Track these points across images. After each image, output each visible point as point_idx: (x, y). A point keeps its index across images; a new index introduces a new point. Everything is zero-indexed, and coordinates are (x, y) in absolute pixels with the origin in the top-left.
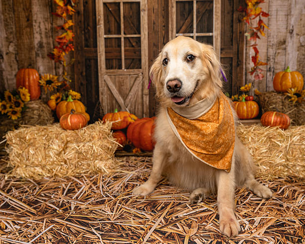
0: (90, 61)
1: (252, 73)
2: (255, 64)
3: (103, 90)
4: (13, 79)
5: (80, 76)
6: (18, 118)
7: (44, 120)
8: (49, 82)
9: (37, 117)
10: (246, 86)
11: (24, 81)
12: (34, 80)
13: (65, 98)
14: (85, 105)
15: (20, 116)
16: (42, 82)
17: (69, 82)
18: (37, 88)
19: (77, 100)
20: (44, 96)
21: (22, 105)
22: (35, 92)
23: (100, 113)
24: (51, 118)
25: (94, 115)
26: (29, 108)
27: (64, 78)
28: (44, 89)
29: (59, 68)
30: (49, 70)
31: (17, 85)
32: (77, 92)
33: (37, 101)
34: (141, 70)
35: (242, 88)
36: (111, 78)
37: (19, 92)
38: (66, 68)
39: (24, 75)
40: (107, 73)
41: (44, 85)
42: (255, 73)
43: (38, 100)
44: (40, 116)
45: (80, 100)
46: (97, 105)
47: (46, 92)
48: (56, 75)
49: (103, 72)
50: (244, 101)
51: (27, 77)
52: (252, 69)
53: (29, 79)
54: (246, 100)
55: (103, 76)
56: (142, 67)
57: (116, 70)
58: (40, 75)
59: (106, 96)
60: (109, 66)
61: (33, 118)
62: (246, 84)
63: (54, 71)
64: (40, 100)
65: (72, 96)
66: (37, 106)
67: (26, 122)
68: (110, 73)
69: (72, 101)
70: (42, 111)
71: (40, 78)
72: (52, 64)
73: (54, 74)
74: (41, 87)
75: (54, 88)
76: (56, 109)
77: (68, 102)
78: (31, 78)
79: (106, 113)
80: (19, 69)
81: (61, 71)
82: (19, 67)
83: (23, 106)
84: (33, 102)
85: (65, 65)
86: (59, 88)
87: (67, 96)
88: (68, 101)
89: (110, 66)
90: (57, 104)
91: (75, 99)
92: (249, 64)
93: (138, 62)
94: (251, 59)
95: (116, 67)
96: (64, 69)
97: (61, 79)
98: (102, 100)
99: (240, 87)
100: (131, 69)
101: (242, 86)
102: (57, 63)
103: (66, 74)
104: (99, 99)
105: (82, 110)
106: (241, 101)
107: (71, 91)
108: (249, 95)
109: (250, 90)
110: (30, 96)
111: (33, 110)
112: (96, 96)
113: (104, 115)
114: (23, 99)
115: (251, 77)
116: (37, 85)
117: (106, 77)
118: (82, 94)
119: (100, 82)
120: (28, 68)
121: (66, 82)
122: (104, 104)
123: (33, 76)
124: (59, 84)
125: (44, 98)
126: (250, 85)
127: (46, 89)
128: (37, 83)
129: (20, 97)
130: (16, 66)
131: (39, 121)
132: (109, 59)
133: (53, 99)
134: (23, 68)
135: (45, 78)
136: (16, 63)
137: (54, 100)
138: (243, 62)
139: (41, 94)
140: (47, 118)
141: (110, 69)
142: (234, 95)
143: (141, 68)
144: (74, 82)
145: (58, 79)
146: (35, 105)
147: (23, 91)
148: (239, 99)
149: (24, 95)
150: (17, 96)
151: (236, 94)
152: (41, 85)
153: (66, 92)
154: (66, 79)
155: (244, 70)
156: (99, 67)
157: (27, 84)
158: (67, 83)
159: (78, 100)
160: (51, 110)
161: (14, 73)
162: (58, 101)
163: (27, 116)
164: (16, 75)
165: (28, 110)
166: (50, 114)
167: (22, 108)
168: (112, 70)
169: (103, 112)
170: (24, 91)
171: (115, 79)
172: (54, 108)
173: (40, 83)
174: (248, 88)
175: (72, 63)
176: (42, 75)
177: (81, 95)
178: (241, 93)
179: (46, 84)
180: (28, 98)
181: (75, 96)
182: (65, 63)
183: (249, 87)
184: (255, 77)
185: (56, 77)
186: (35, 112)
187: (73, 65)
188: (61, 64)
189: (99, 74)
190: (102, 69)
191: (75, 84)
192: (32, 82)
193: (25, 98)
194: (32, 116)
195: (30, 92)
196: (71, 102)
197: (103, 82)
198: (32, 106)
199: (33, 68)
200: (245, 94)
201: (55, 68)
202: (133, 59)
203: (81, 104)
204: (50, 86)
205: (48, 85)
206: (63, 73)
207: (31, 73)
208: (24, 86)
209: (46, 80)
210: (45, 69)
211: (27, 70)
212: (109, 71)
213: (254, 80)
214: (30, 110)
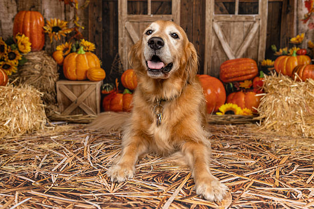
0: (108, 4)
1: (305, 21)
2: (309, 9)
3: (124, 40)
4: (10, 24)
5: (96, 22)
6: (13, 73)
7: (46, 76)
8: (56, 29)
9: (39, 72)
10: (298, 36)
11: (24, 27)
12: (37, 26)
13: (75, 49)
14: (100, 59)
15: (15, 72)
16: (48, 29)
17: (82, 28)
18: (41, 36)
19: (90, 52)
20: (48, 46)
21: (19, 57)
22: (38, 41)
23: (118, 69)
24: (56, 75)
25: (111, 72)
26: (29, 61)
27: (75, 25)
28: (49, 37)
29: (69, 11)
30: (57, 14)
31: (14, 31)
32: (92, 42)
33: (40, 53)
34: (171, 16)
35: (293, 40)
36: (134, 25)
37: (17, 40)
38: (79, 12)
39: (24, 19)
40: (129, 19)
41: (49, 32)
42: (309, 21)
43: (41, 51)
44: (42, 71)
45: (94, 52)
46: (115, 59)
47: (51, 42)
48: (66, 20)
49: (123, 18)
50: (295, 55)
51: (29, 21)
52: (305, 16)
53: (31, 24)
54: (298, 54)
55: (123, 23)
56: (173, 12)
57: (141, 15)
58: (45, 20)
59: (127, 48)
60: (132, 10)
61: (33, 74)
62: (297, 34)
63: (63, 15)
64: (44, 51)
65: (85, 47)
66: (40, 59)
67: (25, 79)
68: (132, 18)
69: (83, 53)
70: (45, 65)
71: (46, 23)
72: (61, 7)
73: (63, 19)
74: (45, 35)
75: (61, 36)
76: (63, 62)
77: (79, 55)
78: (34, 22)
79: (127, 69)
80: (18, 11)
81: (71, 15)
82: (19, 9)
83: (21, 59)
84: (34, 53)
85: (77, 7)
86: (68, 36)
87: (78, 47)
88: (79, 52)
89: (134, 10)
90: (65, 57)
91: (88, 51)
92: (302, 10)
93: (168, 6)
94: (304, 4)
95: (140, 12)
96: (75, 13)
97: (71, 26)
98: (122, 52)
99: (290, 38)
100: (159, 14)
101: (293, 37)
102: (68, 6)
103: (78, 19)
104: (118, 52)
105: (96, 64)
106: (291, 56)
107: (83, 40)
108: (301, 48)
109: (302, 42)
110: (31, 46)
111: (34, 64)
112: (115, 48)
113: (123, 71)
114: (21, 50)
115: (305, 26)
116: (41, 33)
117: (127, 24)
118: (97, 44)
119: (120, 29)
120: (30, 10)
121: (77, 29)
122: (124, 57)
123: (37, 21)
124: (69, 32)
125: (48, 49)
126: (303, 35)
127: (51, 37)
128: (40, 30)
129: (17, 47)
130: (15, 8)
131: (41, 77)
132: (132, 2)
133: (59, 51)
134: (23, 10)
135: (51, 23)
136: (15, 4)
137: (61, 52)
138: (293, 9)
139: (45, 44)
140: (50, 74)
141: (132, 14)
142: (282, 48)
143: (171, 14)
144: (88, 29)
145: (67, 26)
146: (36, 57)
147: (22, 40)
148: (289, 52)
149: (22, 44)
150: (13, 45)
151: (284, 47)
152: (46, 32)
153: (77, 42)
154: (78, 25)
155: (295, 17)
156: (119, 11)
157: (28, 30)
158: (79, 31)
159: (92, 52)
160: (56, 64)
161: (11, 16)
162: (67, 53)
163: (26, 71)
164: (13, 19)
165: (27, 63)
166: (54, 69)
167: (19, 61)
168: (135, 16)
169: (123, 68)
170: (24, 39)
171: (139, 26)
172: (60, 62)
173: (45, 30)
174: (300, 40)
175: (86, 6)
176: (48, 19)
177: (96, 46)
178: (291, 46)
179: (52, 32)
180: (29, 48)
181: (88, 47)
182: (77, 5)
183: (301, 38)
184: (309, 25)
185: (65, 23)
186: (37, 66)
187: (87, 8)
188: (72, 6)
189: (119, 20)
190: (123, 14)
191: (88, 32)
192: (34, 28)
193: (25, 49)
194: (33, 71)
195: (31, 40)
196: (83, 55)
197: (124, 31)
198: (32, 58)
199: (37, 11)
200: (297, 47)
201: (65, 11)
202: (162, 2)
203: (96, 57)
204: (57, 34)
205: (54, 33)
206: (75, 18)
207: (34, 16)
208: (24, 32)
209: (53, 26)
210: (51, 13)
211: (29, 12)
212: (131, 16)
213: (308, 30)
214: (31, 63)
